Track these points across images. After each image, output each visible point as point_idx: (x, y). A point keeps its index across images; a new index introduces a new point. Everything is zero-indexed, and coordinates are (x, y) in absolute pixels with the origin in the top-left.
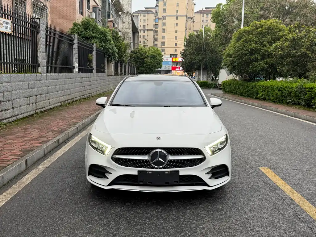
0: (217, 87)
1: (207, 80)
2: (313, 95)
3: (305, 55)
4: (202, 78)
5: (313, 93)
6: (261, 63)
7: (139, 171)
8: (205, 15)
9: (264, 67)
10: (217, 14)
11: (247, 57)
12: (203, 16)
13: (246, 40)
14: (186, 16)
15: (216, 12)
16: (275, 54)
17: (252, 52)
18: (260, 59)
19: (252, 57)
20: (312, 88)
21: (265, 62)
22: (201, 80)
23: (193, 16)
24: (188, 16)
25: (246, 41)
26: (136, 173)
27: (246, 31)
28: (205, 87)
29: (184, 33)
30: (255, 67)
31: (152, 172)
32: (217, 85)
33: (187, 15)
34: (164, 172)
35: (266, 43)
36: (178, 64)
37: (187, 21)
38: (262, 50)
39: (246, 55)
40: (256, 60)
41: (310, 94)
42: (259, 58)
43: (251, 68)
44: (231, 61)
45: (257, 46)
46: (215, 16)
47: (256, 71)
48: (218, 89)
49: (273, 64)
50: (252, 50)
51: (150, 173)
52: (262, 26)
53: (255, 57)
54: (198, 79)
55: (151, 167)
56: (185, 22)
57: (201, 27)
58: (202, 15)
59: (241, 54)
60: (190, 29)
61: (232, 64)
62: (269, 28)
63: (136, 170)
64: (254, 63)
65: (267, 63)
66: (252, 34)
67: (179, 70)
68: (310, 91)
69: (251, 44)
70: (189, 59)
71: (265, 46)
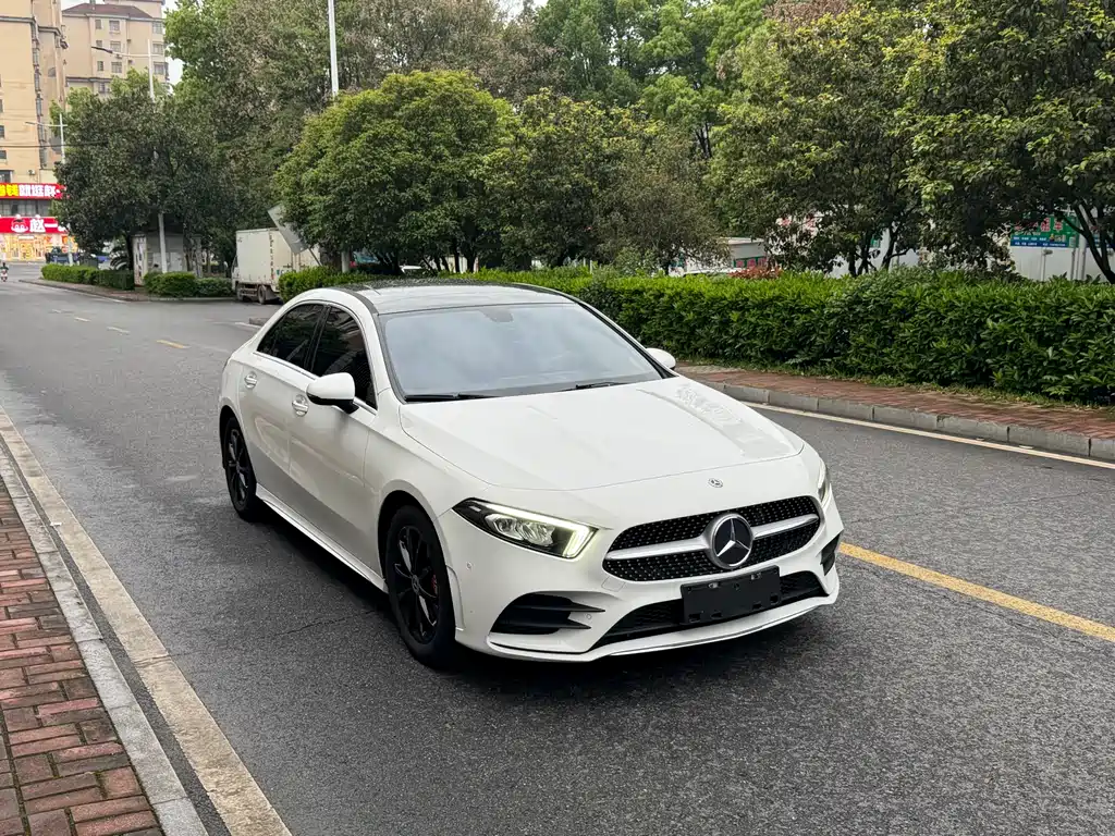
0: (234, 293)
1: (189, 269)
2: (642, 311)
3: (582, 192)
4: (168, 261)
5: (643, 307)
6: (435, 212)
7: (684, 589)
8: (105, 23)
9: (446, 226)
10: (187, 28)
11: (389, 193)
12: (98, 26)
13: (375, 136)
14: (32, 22)
15: (183, 19)
16: (493, 187)
17: (402, 178)
18: (429, 200)
19: (407, 195)
20: (638, 292)
21: (446, 209)
22: (165, 271)
23: (58, 21)
24: (40, 22)
25: (377, 141)
26: (676, 595)
27: (371, 104)
28: (187, 296)
29: (32, 87)
30: (419, 228)
31: (720, 582)
32: (233, 287)
33: (33, 19)
34: (748, 576)
35: (442, 147)
36: (21, 207)
37: (35, 40)
38: (434, 170)
39: (382, 186)
40: (418, 204)
41: (633, 308)
42: (427, 197)
43: (406, 230)
44: (330, 206)
45: (416, 159)
46: (180, 35)
47: (423, 242)
48: (237, 301)
49: (469, 219)
50: (401, 170)
51: (715, 586)
52: (420, 92)
53: (415, 194)
54: (150, 265)
55: (712, 570)
56: (30, 45)
57: (95, 66)
58: (92, 21)
59: (369, 183)
60: (54, 75)
61: (333, 216)
62: (443, 100)
63: (675, 584)
64: (414, 213)
65: (452, 214)
66: (390, 116)
67: (28, 232)
68: (632, 301)
69: (395, 152)
70: (108, 192)
71: (438, 158)
